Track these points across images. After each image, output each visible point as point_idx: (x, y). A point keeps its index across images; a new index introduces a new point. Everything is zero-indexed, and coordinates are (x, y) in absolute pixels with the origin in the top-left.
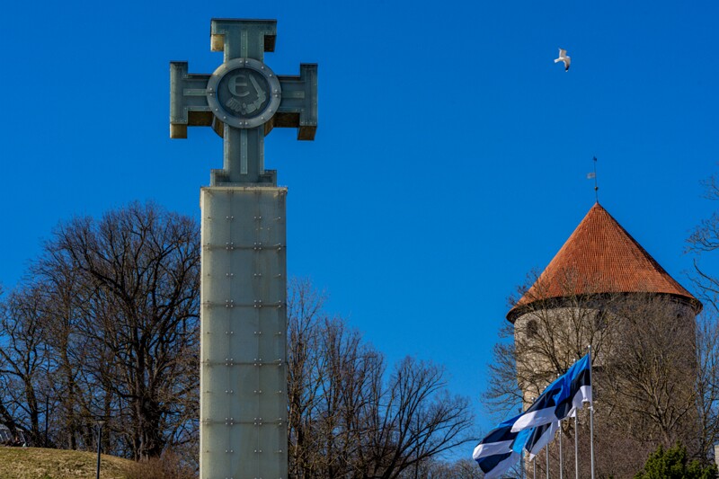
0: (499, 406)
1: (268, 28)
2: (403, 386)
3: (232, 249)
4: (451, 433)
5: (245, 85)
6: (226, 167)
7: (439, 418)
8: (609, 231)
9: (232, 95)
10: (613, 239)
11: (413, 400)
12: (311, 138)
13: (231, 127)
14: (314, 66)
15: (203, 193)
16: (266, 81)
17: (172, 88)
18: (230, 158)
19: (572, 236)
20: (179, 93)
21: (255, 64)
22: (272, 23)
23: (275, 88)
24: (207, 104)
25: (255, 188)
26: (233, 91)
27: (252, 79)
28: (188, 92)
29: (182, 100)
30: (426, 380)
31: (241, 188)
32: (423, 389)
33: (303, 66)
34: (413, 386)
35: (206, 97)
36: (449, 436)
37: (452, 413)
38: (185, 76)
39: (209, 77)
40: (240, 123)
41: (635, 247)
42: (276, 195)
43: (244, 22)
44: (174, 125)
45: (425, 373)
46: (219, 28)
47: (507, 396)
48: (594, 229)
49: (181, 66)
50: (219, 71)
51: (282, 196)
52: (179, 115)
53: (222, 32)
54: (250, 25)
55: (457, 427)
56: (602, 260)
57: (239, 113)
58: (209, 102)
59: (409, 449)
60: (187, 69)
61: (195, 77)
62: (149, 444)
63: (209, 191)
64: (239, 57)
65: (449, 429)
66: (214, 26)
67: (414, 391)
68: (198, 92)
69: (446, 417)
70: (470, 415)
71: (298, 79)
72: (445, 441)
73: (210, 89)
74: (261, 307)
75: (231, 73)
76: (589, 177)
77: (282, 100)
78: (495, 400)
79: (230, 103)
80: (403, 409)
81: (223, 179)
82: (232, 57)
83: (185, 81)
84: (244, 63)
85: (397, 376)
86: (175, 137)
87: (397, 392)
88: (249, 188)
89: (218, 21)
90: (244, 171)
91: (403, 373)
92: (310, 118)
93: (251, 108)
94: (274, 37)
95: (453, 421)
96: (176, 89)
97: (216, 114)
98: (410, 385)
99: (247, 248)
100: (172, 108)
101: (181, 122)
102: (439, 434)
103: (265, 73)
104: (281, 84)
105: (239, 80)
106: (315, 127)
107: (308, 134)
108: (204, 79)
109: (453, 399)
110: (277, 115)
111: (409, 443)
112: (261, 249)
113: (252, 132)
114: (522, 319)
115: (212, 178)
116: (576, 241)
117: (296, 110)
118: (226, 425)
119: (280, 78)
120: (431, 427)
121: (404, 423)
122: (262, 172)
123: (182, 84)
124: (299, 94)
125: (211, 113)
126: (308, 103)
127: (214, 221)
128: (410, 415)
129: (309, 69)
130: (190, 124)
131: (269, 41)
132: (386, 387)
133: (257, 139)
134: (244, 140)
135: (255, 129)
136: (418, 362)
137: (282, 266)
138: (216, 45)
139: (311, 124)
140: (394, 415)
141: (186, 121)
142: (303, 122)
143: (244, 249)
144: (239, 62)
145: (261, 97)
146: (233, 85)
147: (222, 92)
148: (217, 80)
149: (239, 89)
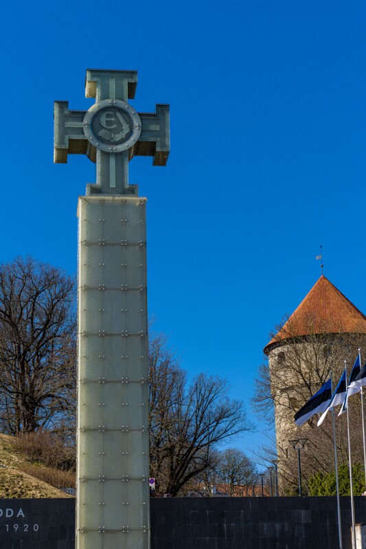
0: (263, 407)
1: (131, 77)
2: (198, 393)
3: (104, 245)
4: (230, 426)
5: (113, 119)
6: (98, 182)
7: (223, 415)
8: (331, 293)
9: (103, 127)
10: (334, 299)
11: (205, 402)
12: (164, 164)
13: (102, 151)
14: (167, 106)
15: (80, 201)
16: (130, 117)
17: (56, 121)
18: (102, 176)
19: (307, 297)
20: (62, 125)
21: (121, 104)
22: (133, 73)
23: (137, 122)
24: (83, 133)
25: (121, 198)
26: (104, 124)
27: (119, 115)
28: (69, 124)
29: (64, 130)
30: (214, 389)
31: (111, 198)
32: (212, 395)
33: (158, 106)
34: (205, 392)
35: (82, 128)
36: (229, 428)
37: (233, 411)
38: (67, 112)
39: (85, 113)
40: (109, 148)
41: (349, 304)
42: (138, 204)
43: (112, 72)
44: (57, 149)
45: (214, 384)
46: (92, 76)
47: (267, 401)
48: (321, 292)
49: (63, 104)
50: (92, 109)
51: (143, 205)
52: (61, 142)
53: (95, 79)
54: (116, 75)
55: (234, 422)
56: (328, 312)
57: (109, 141)
58: (85, 132)
59: (202, 436)
60: (67, 106)
61: (73, 113)
62: (28, 426)
63: (85, 199)
64: (108, 98)
65: (228, 422)
66: (88, 74)
67: (206, 396)
68: (76, 124)
69: (226, 415)
70: (242, 413)
71: (155, 115)
72: (226, 431)
73: (85, 121)
74: (127, 290)
75: (102, 110)
76: (317, 259)
77: (142, 131)
78: (259, 403)
79: (101, 133)
80: (198, 408)
81: (95, 191)
82: (104, 97)
83: (66, 116)
84: (112, 103)
85: (194, 386)
86: (58, 161)
87: (195, 397)
88: (117, 198)
89: (92, 71)
90: (113, 184)
91: (198, 385)
92: (164, 145)
93: (118, 137)
94: (135, 84)
95: (232, 417)
96: (59, 122)
97: (91, 141)
98: (203, 392)
99: (116, 245)
100: (56, 137)
101: (63, 147)
102: (223, 425)
103: (129, 111)
104: (141, 119)
105: (108, 116)
106: (168, 152)
107: (161, 160)
108: (81, 115)
109: (231, 402)
110: (138, 143)
111: (203, 432)
112: (127, 245)
113: (119, 155)
114: (276, 351)
115: (87, 190)
116: (310, 299)
117: (153, 140)
118: (99, 383)
119: (140, 115)
120: (218, 421)
121: (199, 418)
122: (127, 186)
123: (63, 118)
124: (155, 127)
125: (86, 141)
126: (162, 134)
127: (89, 222)
128: (203, 413)
129: (163, 108)
130: (70, 151)
131: (132, 87)
132: (186, 394)
133: (123, 161)
134: (112, 161)
135: (121, 153)
136: (209, 377)
137: (144, 258)
138: (90, 91)
139: (165, 150)
140: (192, 413)
141: (67, 146)
142: (158, 149)
143: (113, 245)
144: (108, 102)
145: (126, 129)
146: (103, 120)
147: (95, 125)
148: (91, 116)
149: (108, 123)
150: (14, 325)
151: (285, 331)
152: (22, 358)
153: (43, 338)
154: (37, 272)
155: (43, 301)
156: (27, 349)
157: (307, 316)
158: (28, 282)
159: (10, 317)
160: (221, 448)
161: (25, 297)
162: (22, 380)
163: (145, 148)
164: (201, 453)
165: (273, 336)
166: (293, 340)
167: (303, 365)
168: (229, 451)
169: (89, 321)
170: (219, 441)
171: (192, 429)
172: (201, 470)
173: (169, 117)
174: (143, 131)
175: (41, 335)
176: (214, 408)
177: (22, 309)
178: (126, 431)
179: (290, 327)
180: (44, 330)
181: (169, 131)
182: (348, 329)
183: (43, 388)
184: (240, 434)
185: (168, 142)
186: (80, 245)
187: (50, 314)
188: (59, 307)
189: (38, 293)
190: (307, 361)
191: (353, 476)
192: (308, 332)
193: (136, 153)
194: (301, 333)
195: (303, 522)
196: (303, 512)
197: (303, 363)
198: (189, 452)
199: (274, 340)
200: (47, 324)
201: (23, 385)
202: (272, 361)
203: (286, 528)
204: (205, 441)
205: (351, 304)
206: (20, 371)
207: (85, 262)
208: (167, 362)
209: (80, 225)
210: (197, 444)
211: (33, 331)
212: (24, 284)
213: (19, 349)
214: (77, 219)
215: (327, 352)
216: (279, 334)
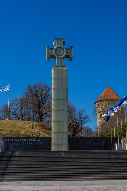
1: (64, 40)
3: (58, 79)
5: (60, 50)
6: (56, 64)
8: (110, 90)
9: (57, 52)
11: (81, 115)
12: (71, 60)
13: (57, 57)
14: (72, 47)
15: (52, 69)
16: (64, 49)
17: (47, 50)
18: (57, 63)
20: (48, 51)
21: (61, 46)
22: (64, 39)
23: (65, 51)
24: (53, 53)
26: (58, 51)
27: (61, 49)
28: (50, 51)
29: (48, 53)
31: (59, 68)
32: (83, 113)
33: (70, 47)
34: (81, 113)
37: (87, 117)
38: (49, 48)
39: (53, 48)
40: (59, 57)
42: (65, 69)
44: (47, 57)
45: (83, 111)
46: (55, 40)
47: (95, 115)
48: (108, 90)
49: (48, 47)
50: (55, 48)
51: (67, 70)
52: (48, 55)
53: (56, 41)
54: (60, 40)
56: (109, 94)
57: (59, 55)
59: (80, 123)
61: (51, 48)
62: (41, 120)
66: (54, 40)
68: (51, 51)
70: (89, 118)
71: (69, 49)
72: (86, 122)
73: (53, 50)
74: (63, 89)
75: (57, 48)
76: (107, 82)
78: (93, 115)
79: (57, 53)
80: (79, 116)
81: (56, 66)
82: (58, 45)
83: (49, 49)
85: (78, 111)
86: (47, 60)
87: (78, 114)
88: (61, 68)
89: (55, 39)
90: (60, 65)
92: (71, 56)
93: (61, 54)
95: (87, 119)
98: (80, 113)
100: (47, 54)
101: (48, 56)
102: (85, 120)
105: (59, 49)
107: (71, 59)
108: (52, 49)
109: (87, 115)
110: (66, 55)
111: (80, 122)
112: (63, 79)
113: (61, 58)
114: (97, 103)
115: (54, 66)
116: (105, 91)
117: (69, 55)
118: (57, 111)
119: (66, 49)
120: (84, 119)
121: (79, 119)
122: (63, 65)
123: (48, 50)
124: (69, 52)
125: (54, 55)
126: (71, 53)
127: (54, 74)
128: (80, 117)
129: (71, 47)
130: (50, 57)
131: (64, 42)
132: (77, 113)
133: (62, 59)
134: (60, 60)
135: (62, 58)
136: (82, 109)
137: (67, 82)
138: (54, 44)
139: (72, 57)
140: (78, 117)
141: (49, 56)
142: (70, 57)
143: (60, 79)
144: (59, 46)
145: (63, 52)
146: (57, 50)
147: (55, 51)
148: (55, 49)
149: (59, 51)
150: (37, 97)
151: (99, 99)
152: (39, 105)
153: (44, 100)
154: (42, 85)
155: (44, 92)
156: (40, 103)
157: (105, 95)
158: (41, 87)
159: (36, 95)
160: (84, 126)
161: (40, 91)
162: (39, 110)
163: (67, 56)
164: (80, 127)
165: (97, 100)
166: (101, 101)
167: (104, 107)
168: (86, 126)
169: (54, 97)
170: (84, 124)
171: (78, 121)
172: (80, 131)
173: (73, 49)
174: (67, 53)
175: (43, 100)
176: (83, 116)
177: (39, 94)
178: (63, 122)
179: (101, 98)
180: (44, 98)
181: (73, 52)
182: (114, 98)
183: (44, 112)
184: (89, 122)
185: (72, 55)
186: (52, 79)
187: (45, 95)
188: (48, 93)
189: (43, 90)
190: (104, 106)
191: (115, 132)
192: (105, 99)
193: (65, 58)
194: (103, 99)
195: (103, 142)
196: (103, 140)
197: (103, 106)
198: (77, 126)
199: (97, 101)
200: (45, 97)
201: (40, 111)
202: (96, 106)
203: (100, 144)
204: (81, 124)
205: (115, 92)
206: (39, 108)
207: (53, 83)
208: (72, 106)
209: (52, 74)
210: (79, 125)
211: (42, 99)
212: (40, 88)
213: (39, 103)
214: (52, 73)
215: (109, 104)
216: (98, 99)
